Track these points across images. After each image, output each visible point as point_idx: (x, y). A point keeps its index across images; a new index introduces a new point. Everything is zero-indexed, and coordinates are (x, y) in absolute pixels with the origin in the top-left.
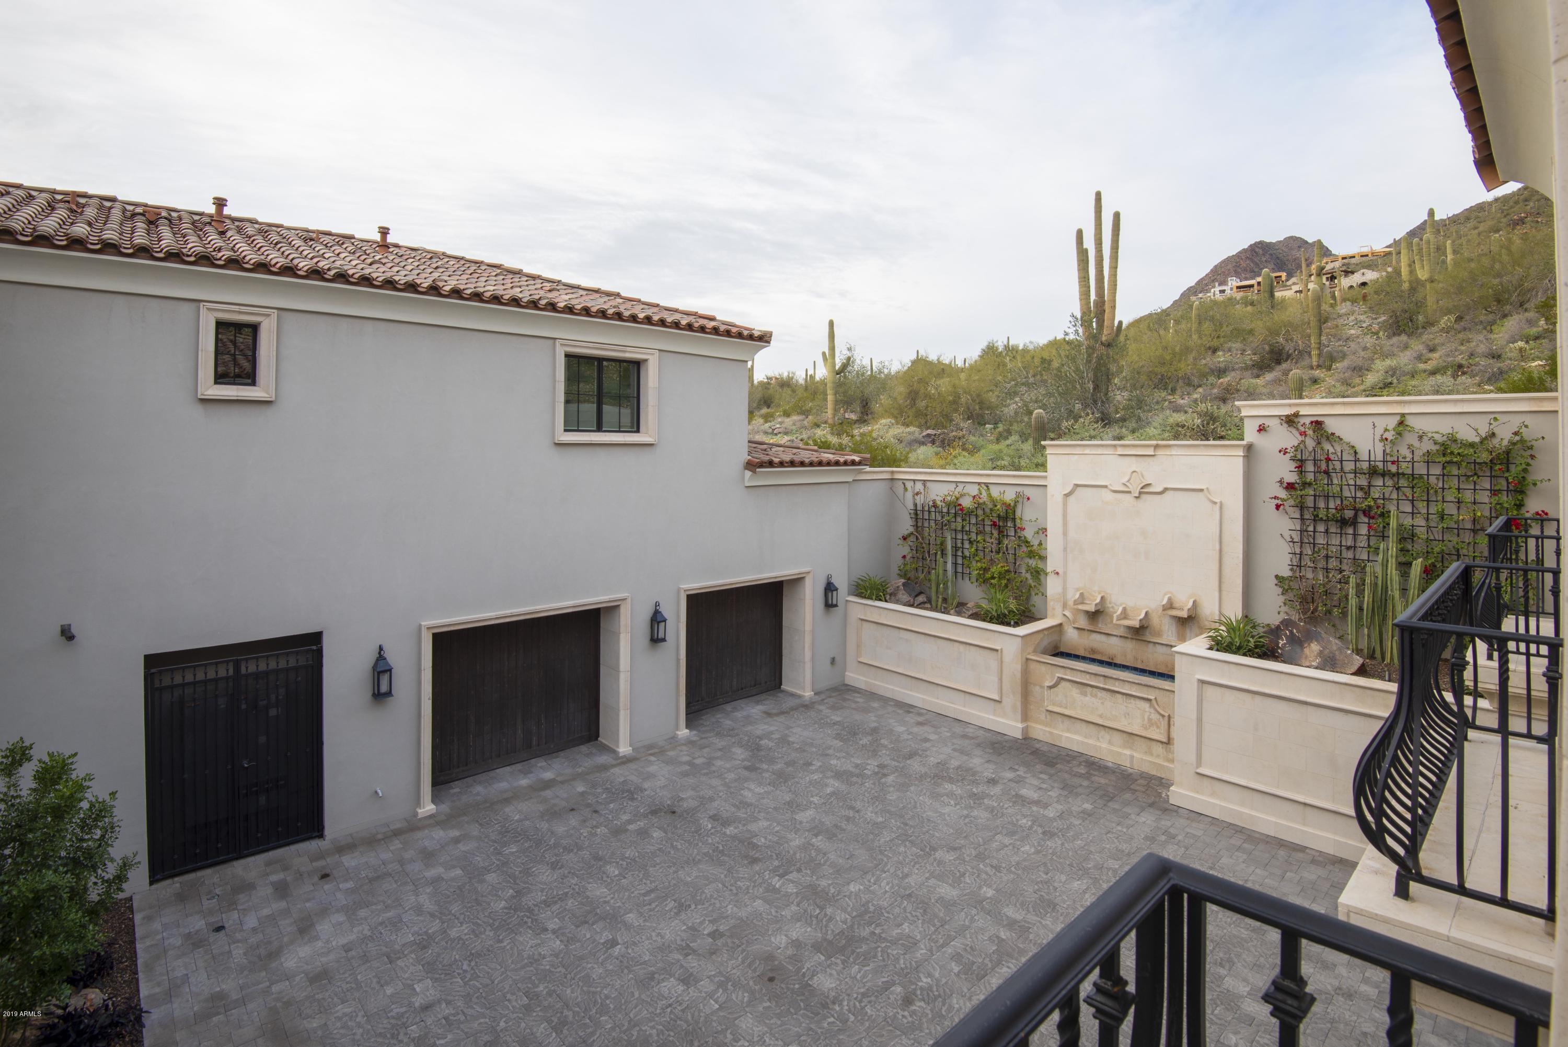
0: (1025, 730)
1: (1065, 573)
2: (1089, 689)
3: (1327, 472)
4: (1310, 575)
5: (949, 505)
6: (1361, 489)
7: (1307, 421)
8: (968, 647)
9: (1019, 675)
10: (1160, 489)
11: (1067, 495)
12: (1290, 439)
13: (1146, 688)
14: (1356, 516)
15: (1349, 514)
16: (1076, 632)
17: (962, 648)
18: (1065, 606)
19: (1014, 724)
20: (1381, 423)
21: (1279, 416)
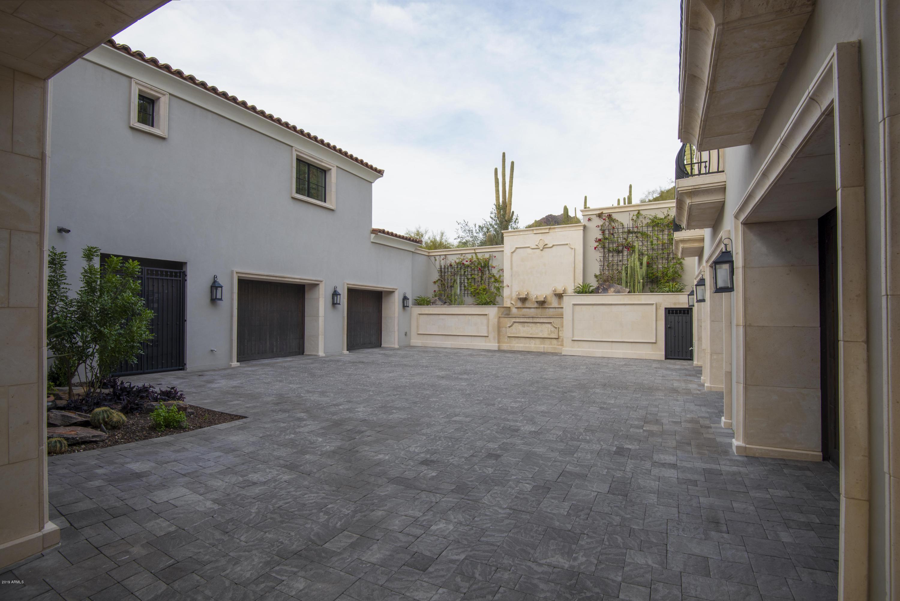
0: (499, 347)
1: (512, 285)
2: (526, 324)
3: (612, 234)
4: (607, 273)
5: (458, 264)
6: (625, 239)
7: (606, 215)
8: (473, 316)
9: (496, 323)
10: (551, 246)
11: (512, 253)
12: (600, 222)
13: (549, 319)
14: (623, 248)
15: (620, 248)
16: (516, 309)
17: (470, 317)
18: (511, 299)
19: (494, 344)
20: (632, 214)
21: (596, 214)
